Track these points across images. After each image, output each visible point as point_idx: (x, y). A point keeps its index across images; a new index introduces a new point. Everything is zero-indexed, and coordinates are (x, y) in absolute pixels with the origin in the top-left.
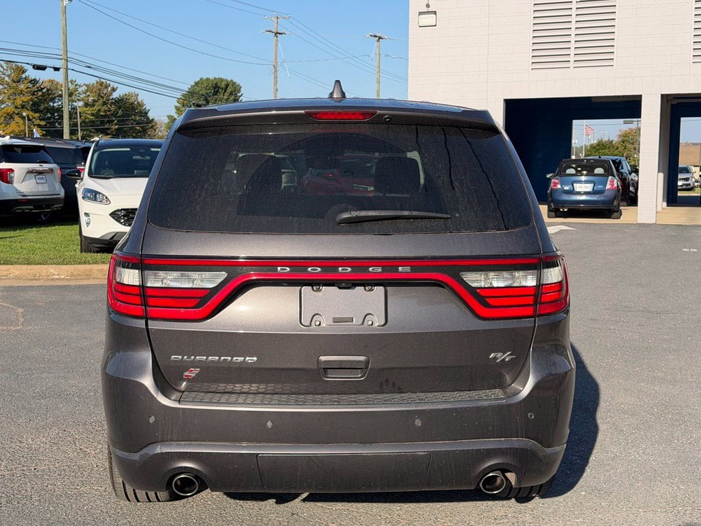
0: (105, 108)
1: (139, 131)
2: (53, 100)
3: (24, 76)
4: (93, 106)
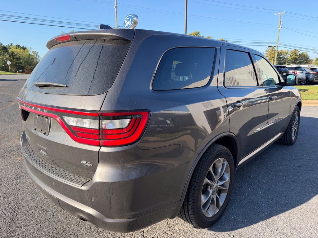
0: (296, 56)
1: (306, 62)
2: (281, 55)
3: (274, 49)
4: (292, 56)
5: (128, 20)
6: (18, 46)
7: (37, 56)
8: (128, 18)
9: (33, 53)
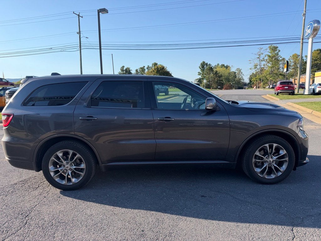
5: (309, 28)
6: (223, 65)
7: (240, 73)
8: (308, 26)
9: (237, 71)
